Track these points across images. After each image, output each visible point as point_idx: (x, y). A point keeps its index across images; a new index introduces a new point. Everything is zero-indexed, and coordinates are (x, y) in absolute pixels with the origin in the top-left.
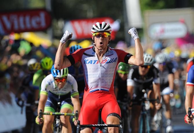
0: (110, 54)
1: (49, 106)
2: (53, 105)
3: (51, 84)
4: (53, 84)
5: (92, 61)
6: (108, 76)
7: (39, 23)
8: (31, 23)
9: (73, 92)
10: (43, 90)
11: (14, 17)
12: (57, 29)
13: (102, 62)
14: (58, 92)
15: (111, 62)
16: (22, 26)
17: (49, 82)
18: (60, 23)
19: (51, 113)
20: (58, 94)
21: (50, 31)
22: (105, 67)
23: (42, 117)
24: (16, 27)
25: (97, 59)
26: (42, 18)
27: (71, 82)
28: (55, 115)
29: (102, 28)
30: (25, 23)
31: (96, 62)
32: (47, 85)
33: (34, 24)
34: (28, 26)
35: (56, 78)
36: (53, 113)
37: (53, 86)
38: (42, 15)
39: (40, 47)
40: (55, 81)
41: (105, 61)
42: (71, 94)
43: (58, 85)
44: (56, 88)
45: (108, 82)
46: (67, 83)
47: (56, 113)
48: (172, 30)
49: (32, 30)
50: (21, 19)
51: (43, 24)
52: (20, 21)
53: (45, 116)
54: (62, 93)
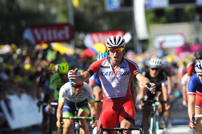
0: (124, 66)
1: (68, 112)
2: (71, 110)
3: (68, 91)
4: (70, 92)
5: (107, 73)
6: (122, 86)
7: (64, 35)
8: (57, 35)
9: (90, 99)
10: (61, 98)
11: (44, 31)
12: (79, 40)
13: (117, 73)
14: (75, 100)
15: (124, 75)
16: (50, 38)
17: (66, 90)
18: (81, 36)
19: (71, 118)
20: (74, 101)
21: (73, 42)
22: (119, 79)
23: (62, 121)
24: (45, 38)
25: (112, 71)
26: (66, 32)
27: (88, 89)
28: (74, 119)
29: (116, 44)
30: (52, 35)
31: (111, 73)
32: (64, 92)
33: (60, 36)
34: (55, 37)
35: (73, 85)
36: (73, 117)
37: (70, 94)
38: (67, 29)
39: (65, 55)
40: (73, 88)
41: (119, 72)
42: (88, 100)
43: (75, 91)
44: (73, 95)
45: (123, 90)
46: (84, 90)
47: (75, 117)
48: (173, 41)
49: (59, 41)
50: (50, 32)
51: (67, 36)
52: (48, 34)
53: (64, 120)
54: (79, 100)
